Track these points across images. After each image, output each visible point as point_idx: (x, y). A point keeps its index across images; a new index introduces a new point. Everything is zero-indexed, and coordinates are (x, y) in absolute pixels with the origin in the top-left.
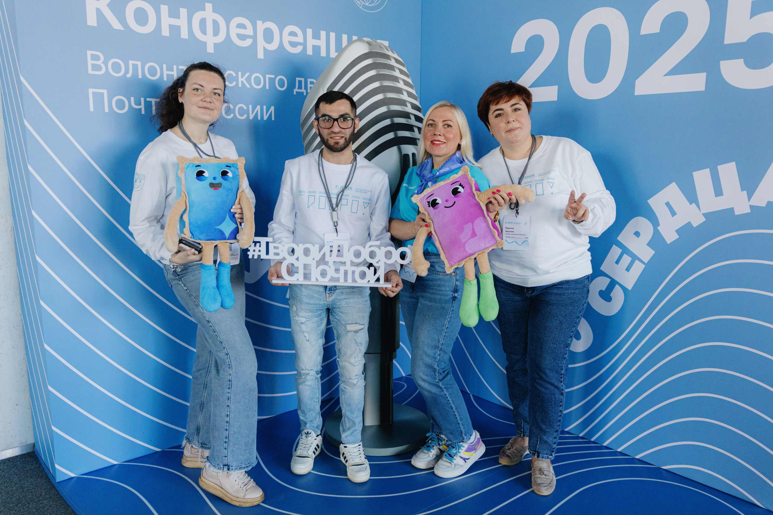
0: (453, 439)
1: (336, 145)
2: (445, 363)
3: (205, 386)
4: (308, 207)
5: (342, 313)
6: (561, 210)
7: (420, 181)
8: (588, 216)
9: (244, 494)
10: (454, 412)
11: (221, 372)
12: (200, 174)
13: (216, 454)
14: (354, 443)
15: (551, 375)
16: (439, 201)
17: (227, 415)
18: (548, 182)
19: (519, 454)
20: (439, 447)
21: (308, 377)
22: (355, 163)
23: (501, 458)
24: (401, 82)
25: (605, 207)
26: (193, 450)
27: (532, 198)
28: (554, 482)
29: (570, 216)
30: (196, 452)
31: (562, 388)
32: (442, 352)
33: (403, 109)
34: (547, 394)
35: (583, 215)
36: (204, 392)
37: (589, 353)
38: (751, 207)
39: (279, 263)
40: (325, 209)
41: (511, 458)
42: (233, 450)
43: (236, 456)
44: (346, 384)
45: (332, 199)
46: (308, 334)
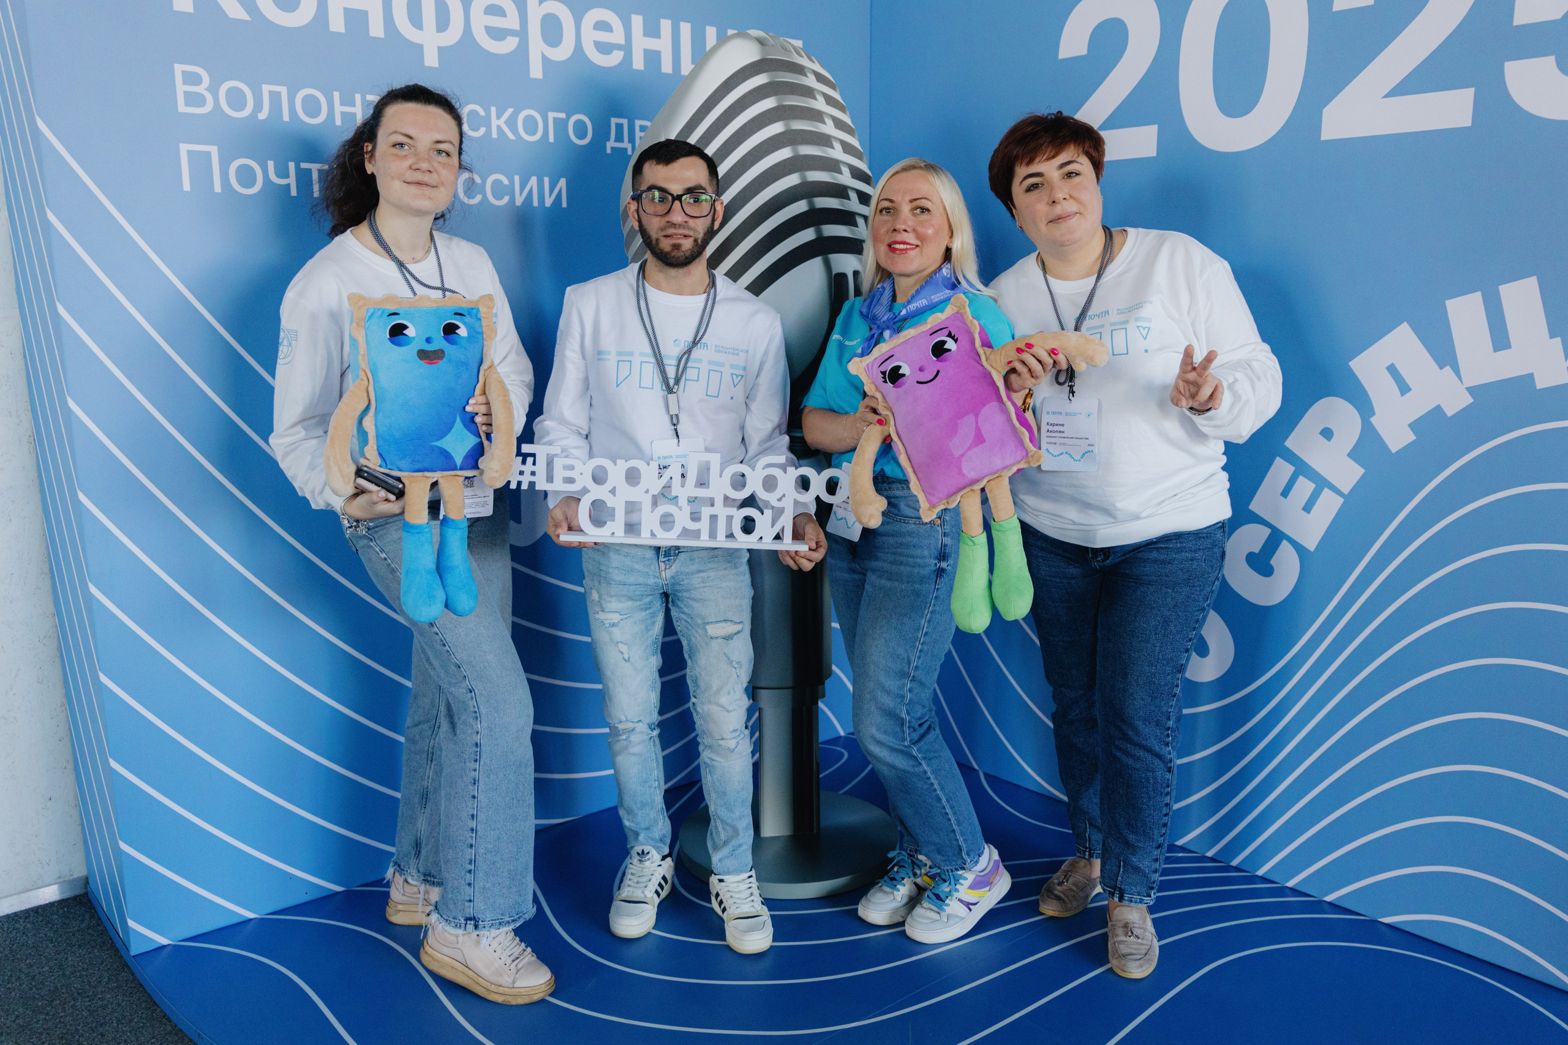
0: (942, 863)
1: (676, 251)
2: (924, 707)
3: (430, 755)
4: (617, 386)
5: (694, 599)
6: (1164, 388)
7: (868, 328)
8: (1221, 400)
9: (512, 978)
10: (944, 808)
11: (460, 727)
12: (397, 331)
13: (450, 896)
14: (737, 871)
15: (1147, 730)
16: (905, 370)
17: (473, 816)
18: (1138, 327)
19: (1081, 894)
20: (914, 880)
21: (634, 738)
22: (712, 291)
23: (1043, 901)
24: (829, 122)
25: (1259, 379)
26: (408, 888)
27: (1102, 359)
28: (1154, 952)
29: (1184, 399)
30: (414, 894)
31: (1169, 756)
32: (914, 685)
33: (834, 178)
34: (1137, 769)
35: (1211, 396)
36: (428, 767)
37: (1226, 684)
39: (574, 500)
40: (652, 388)
41: (1065, 902)
42: (484, 888)
43: (491, 900)
44: (713, 752)
45: (667, 368)
46: (626, 646)
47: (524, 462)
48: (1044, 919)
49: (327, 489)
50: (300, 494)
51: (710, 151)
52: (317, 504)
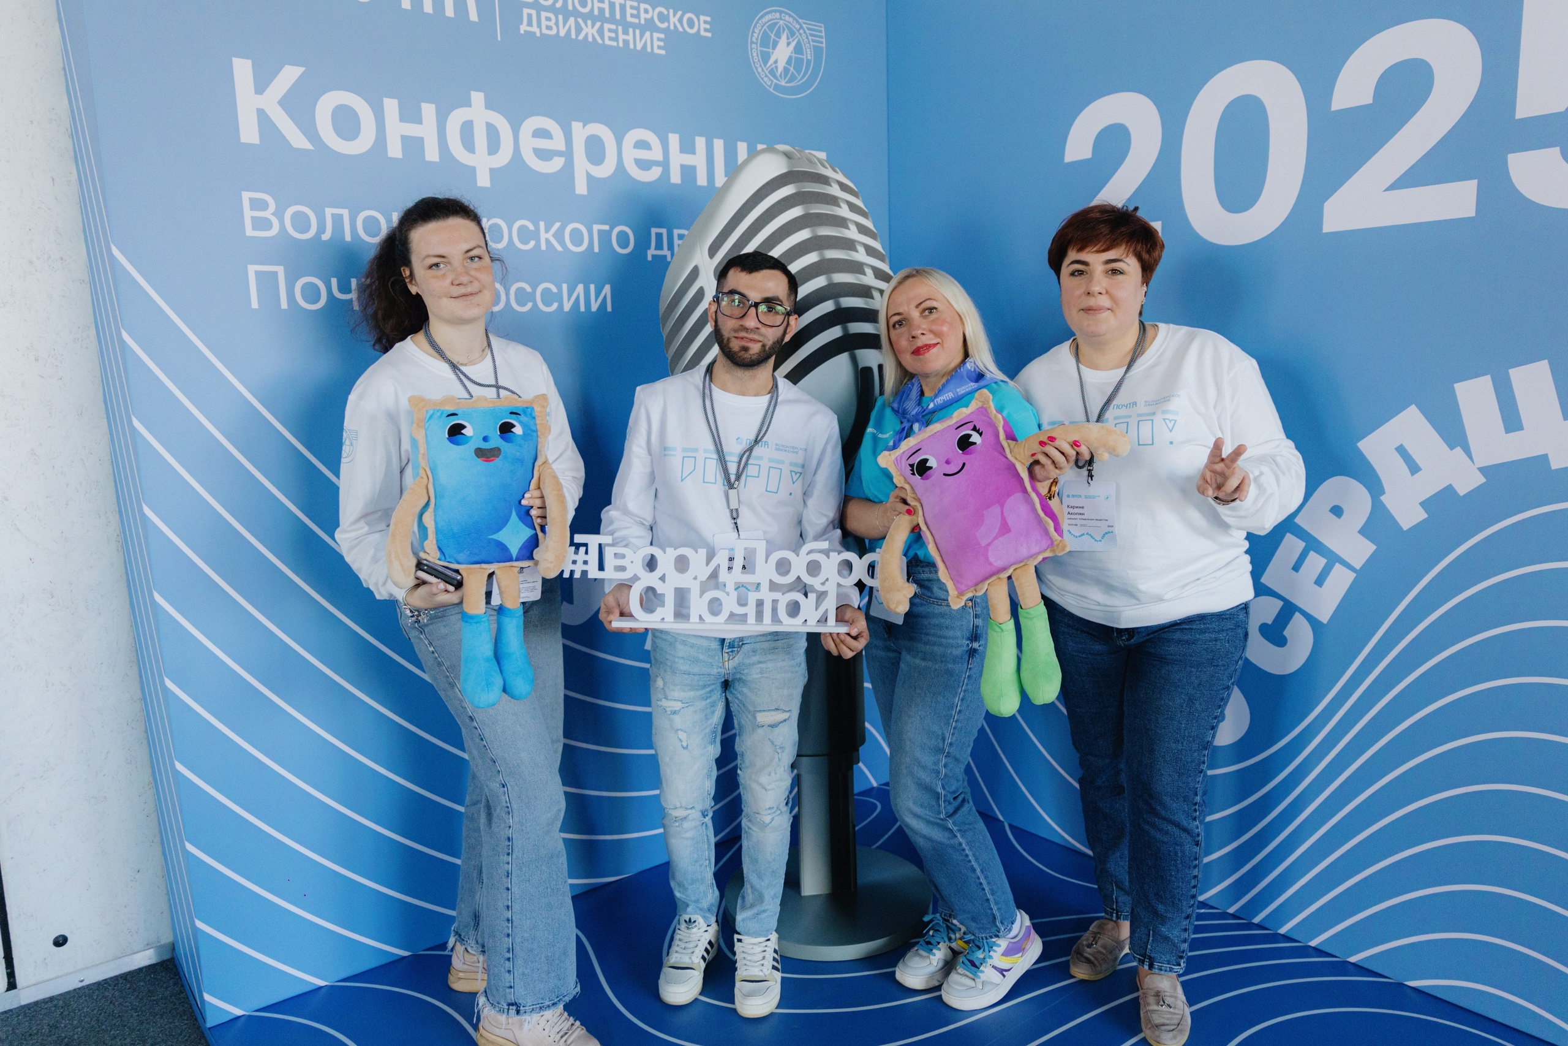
0: (976, 931)
2: (958, 779)
4: (682, 480)
5: (750, 689)
6: (1189, 479)
7: (899, 423)
8: (1248, 492)
10: (979, 878)
11: (495, 820)
12: (456, 431)
15: (1175, 805)
16: (932, 463)
17: (508, 907)
18: (1164, 419)
19: (1110, 955)
20: (949, 944)
21: (687, 825)
22: (775, 393)
23: (1073, 964)
24: (853, 227)
25: (1283, 473)
26: (468, 957)
27: (1124, 449)
28: (1186, 1021)
29: (1210, 488)
30: (474, 962)
31: (1196, 831)
32: (949, 760)
33: (858, 279)
34: (1165, 843)
35: (1238, 487)
37: (1243, 748)
39: (625, 587)
40: (715, 483)
41: (1094, 965)
42: (524, 974)
43: (531, 986)
44: (750, 822)
45: (729, 464)
46: (685, 734)
47: (576, 553)
49: (389, 581)
50: (365, 585)
52: (381, 594)
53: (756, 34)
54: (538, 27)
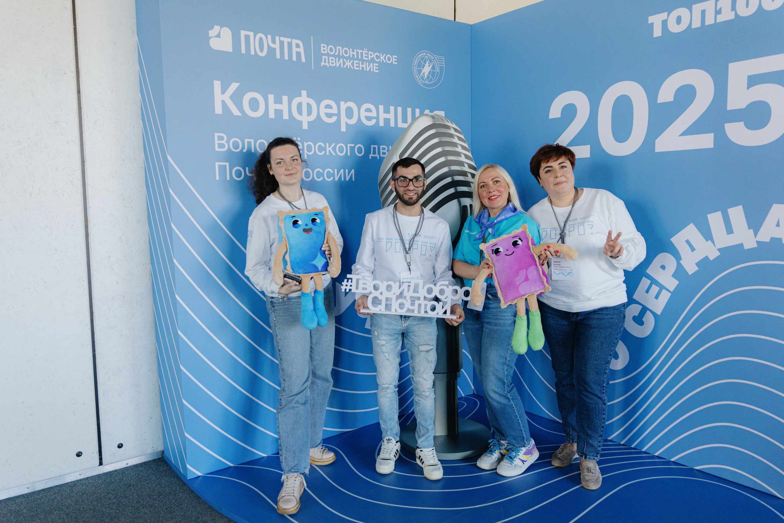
0: (515, 444)
1: (410, 200)
2: (512, 377)
4: (386, 251)
5: (415, 336)
6: (600, 249)
7: (480, 227)
8: (623, 253)
12: (295, 223)
14: (428, 447)
15: (595, 387)
16: (501, 250)
18: (588, 224)
19: (569, 458)
20: (500, 451)
21: (387, 391)
22: (422, 215)
23: (553, 461)
24: (460, 147)
25: (637, 245)
28: (600, 479)
29: (608, 253)
31: (604, 398)
32: (508, 368)
33: (462, 168)
34: (591, 403)
35: (619, 251)
37: (627, 370)
38: (757, 242)
39: (366, 297)
40: (400, 252)
41: (562, 461)
44: (420, 397)
45: (406, 244)
46: (387, 354)
48: (553, 468)
51: (422, 162)
53: (416, 62)
54: (328, 63)
